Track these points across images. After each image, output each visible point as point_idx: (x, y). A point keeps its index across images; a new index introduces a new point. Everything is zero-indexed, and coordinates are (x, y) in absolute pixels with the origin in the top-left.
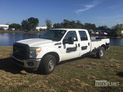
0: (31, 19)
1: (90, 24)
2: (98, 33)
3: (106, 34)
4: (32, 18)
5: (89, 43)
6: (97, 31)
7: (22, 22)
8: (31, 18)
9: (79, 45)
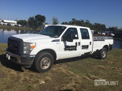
0: (38, 17)
1: (99, 24)
2: (105, 34)
3: (113, 35)
4: (40, 15)
5: (90, 43)
6: (104, 31)
7: (29, 18)
8: (38, 15)
9: (79, 43)
